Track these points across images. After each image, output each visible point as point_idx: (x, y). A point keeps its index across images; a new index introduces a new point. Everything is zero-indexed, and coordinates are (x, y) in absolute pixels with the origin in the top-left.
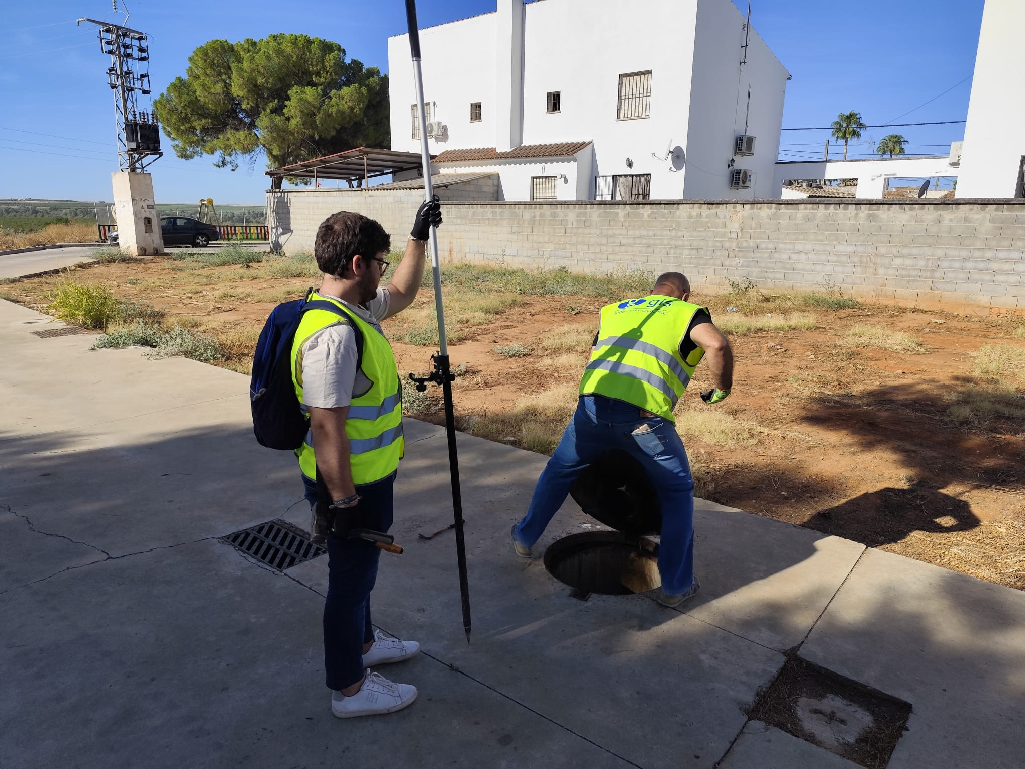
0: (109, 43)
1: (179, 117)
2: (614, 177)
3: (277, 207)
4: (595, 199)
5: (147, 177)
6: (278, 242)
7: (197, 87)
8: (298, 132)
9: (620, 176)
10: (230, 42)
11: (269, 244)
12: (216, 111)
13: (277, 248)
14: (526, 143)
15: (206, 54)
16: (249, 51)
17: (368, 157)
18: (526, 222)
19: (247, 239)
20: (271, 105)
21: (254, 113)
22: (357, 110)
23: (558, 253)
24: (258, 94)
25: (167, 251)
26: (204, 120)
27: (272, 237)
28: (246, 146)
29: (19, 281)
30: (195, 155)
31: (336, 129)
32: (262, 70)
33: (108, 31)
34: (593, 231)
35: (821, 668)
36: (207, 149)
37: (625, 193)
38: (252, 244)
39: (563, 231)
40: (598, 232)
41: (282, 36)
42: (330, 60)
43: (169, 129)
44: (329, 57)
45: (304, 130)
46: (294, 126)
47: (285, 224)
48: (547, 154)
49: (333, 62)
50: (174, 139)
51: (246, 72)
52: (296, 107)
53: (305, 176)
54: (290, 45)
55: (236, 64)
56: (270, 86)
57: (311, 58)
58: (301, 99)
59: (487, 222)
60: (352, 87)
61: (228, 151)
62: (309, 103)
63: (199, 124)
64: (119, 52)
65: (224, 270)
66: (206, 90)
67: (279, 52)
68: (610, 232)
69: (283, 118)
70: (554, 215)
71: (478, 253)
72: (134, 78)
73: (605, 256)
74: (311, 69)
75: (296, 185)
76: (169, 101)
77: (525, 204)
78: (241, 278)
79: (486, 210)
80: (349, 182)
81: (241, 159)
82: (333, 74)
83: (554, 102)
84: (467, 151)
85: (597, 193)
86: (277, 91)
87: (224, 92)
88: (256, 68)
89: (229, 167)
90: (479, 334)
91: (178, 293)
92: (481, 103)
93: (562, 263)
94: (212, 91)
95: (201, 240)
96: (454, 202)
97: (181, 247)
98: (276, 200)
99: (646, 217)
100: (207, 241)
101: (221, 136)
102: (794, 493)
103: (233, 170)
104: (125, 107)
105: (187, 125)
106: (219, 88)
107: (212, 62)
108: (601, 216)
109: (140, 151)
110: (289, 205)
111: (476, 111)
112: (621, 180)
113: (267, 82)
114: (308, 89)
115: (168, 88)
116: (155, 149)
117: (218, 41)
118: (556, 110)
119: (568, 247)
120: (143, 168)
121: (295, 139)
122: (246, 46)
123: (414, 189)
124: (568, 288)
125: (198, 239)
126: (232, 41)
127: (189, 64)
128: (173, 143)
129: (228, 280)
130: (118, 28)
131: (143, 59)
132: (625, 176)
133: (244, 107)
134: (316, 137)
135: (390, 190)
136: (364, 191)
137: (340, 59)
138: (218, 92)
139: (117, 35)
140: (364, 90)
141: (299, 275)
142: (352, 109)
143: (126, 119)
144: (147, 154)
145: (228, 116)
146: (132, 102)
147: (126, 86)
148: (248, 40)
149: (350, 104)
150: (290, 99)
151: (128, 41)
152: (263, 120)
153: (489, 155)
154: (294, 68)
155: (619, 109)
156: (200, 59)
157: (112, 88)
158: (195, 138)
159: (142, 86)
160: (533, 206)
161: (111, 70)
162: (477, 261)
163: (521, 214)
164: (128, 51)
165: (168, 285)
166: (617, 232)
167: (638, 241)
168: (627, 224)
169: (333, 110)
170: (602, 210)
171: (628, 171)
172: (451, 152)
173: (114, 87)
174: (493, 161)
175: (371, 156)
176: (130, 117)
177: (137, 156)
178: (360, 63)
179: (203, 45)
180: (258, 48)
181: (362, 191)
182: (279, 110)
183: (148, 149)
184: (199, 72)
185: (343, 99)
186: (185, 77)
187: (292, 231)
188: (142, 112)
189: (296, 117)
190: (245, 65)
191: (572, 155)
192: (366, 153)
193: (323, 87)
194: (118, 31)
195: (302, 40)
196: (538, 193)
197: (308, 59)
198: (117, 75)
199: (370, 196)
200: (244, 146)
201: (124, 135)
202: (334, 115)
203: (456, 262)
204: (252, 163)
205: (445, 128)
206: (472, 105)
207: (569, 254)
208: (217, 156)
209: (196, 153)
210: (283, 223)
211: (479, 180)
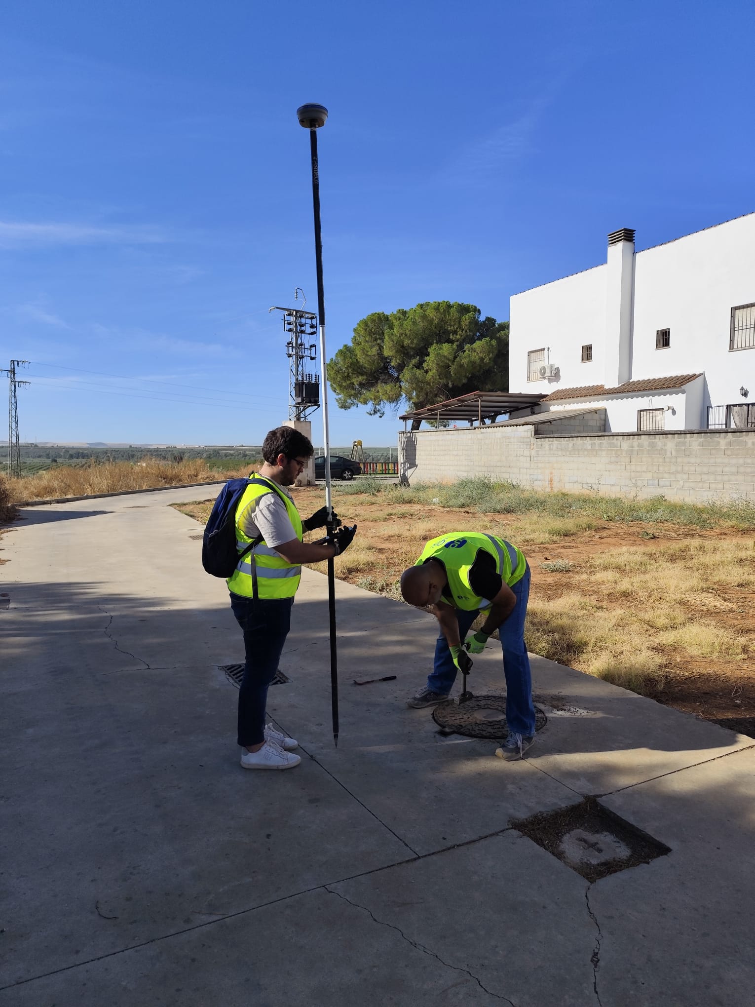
0: (289, 324)
1: (342, 376)
2: (728, 407)
3: (406, 446)
4: (707, 427)
5: (308, 424)
6: (405, 475)
7: (359, 353)
8: (434, 382)
9: (735, 405)
10: (386, 313)
11: (398, 477)
12: (371, 369)
13: (405, 481)
14: (635, 378)
15: (367, 325)
16: (400, 319)
17: (482, 399)
18: (624, 453)
19: (385, 473)
20: (413, 361)
21: (400, 368)
22: (487, 360)
23: (656, 482)
24: (404, 353)
25: (317, 483)
26: (360, 377)
27: (401, 471)
28: (391, 396)
30: (352, 405)
31: (467, 377)
32: (408, 333)
33: (289, 315)
34: (693, 460)
36: (361, 400)
37: (740, 421)
38: (382, 477)
39: (661, 460)
40: (699, 460)
41: (428, 304)
42: (466, 320)
43: (335, 386)
44: (465, 317)
45: (439, 380)
46: (430, 377)
47: (412, 461)
49: (468, 321)
50: (338, 394)
51: (396, 336)
52: (433, 361)
53: (443, 418)
54: (433, 310)
55: (388, 330)
56: (414, 346)
57: (450, 320)
58: (438, 354)
59: (586, 453)
60: (483, 340)
61: (377, 401)
62: (445, 357)
63: (356, 380)
64: (297, 329)
65: (352, 498)
66: (364, 354)
67: (424, 317)
68: (712, 461)
69: (423, 371)
70: (652, 445)
71: (577, 482)
72: (305, 348)
73: (706, 485)
74: (449, 328)
75: (436, 427)
76: (336, 364)
78: (362, 504)
79: (585, 442)
80: (471, 421)
81: (387, 407)
82: (468, 331)
83: (664, 339)
84: (577, 389)
85: (710, 423)
86: (420, 349)
87: (378, 354)
88: (404, 332)
89: (379, 414)
90: (534, 552)
92: (591, 345)
93: (658, 492)
94: (369, 353)
95: (347, 474)
96: (556, 435)
97: (322, 481)
98: (406, 440)
99: (750, 445)
100: (351, 475)
101: (373, 389)
102: (749, 703)
103: (381, 417)
104: (297, 370)
105: (348, 382)
106: (374, 351)
107: (371, 331)
108: (701, 445)
109: (304, 404)
110: (415, 443)
111: (587, 352)
112: (736, 409)
113: (412, 343)
114: (446, 346)
115: (337, 354)
116: (316, 403)
117: (376, 313)
118: (666, 346)
119: (666, 476)
120: (305, 417)
121: (431, 387)
122: (399, 315)
123: (520, 425)
124: (659, 515)
125: (345, 473)
126: (388, 313)
127: (353, 334)
128: (337, 397)
129: (351, 504)
130: (297, 312)
131: (313, 333)
132: (741, 405)
133: (392, 364)
134: (450, 385)
135: (499, 427)
136: (477, 429)
137: (475, 318)
138: (374, 354)
139: (296, 317)
140: (494, 342)
142: (482, 359)
143: (297, 380)
144: (309, 406)
145: (381, 373)
146: (302, 367)
147: (299, 355)
148: (400, 310)
149: (481, 355)
150: (428, 355)
151: (303, 320)
152: (406, 374)
153: (598, 392)
154: (435, 330)
155: (732, 340)
156: (361, 329)
157: (289, 357)
158: (353, 392)
159: (310, 353)
161: (289, 343)
162: (574, 489)
163: (619, 444)
164: (303, 328)
165: (304, 508)
166: (719, 460)
167: (742, 469)
168: (729, 452)
169: (465, 361)
170: (703, 439)
171: (744, 400)
172: (561, 391)
173: (290, 356)
174: (600, 397)
175: (484, 398)
176: (300, 378)
177: (302, 408)
178: (493, 319)
179: (365, 318)
180: (407, 315)
181: (475, 429)
182: (419, 366)
183: (310, 402)
184: (360, 339)
185: (475, 351)
186: (350, 344)
187: (417, 466)
188: (308, 374)
189: (433, 370)
190: (396, 331)
191: (680, 387)
192: (480, 396)
193: (458, 343)
194: (296, 314)
195: (444, 305)
196: (645, 424)
197: (448, 320)
198: (293, 347)
199: (482, 433)
200: (389, 396)
201: (293, 394)
202: (466, 366)
203: (556, 490)
204: (395, 411)
205: (558, 370)
206: (583, 347)
207: (668, 483)
208: (370, 406)
209: (353, 404)
210: (410, 458)
211: (585, 416)
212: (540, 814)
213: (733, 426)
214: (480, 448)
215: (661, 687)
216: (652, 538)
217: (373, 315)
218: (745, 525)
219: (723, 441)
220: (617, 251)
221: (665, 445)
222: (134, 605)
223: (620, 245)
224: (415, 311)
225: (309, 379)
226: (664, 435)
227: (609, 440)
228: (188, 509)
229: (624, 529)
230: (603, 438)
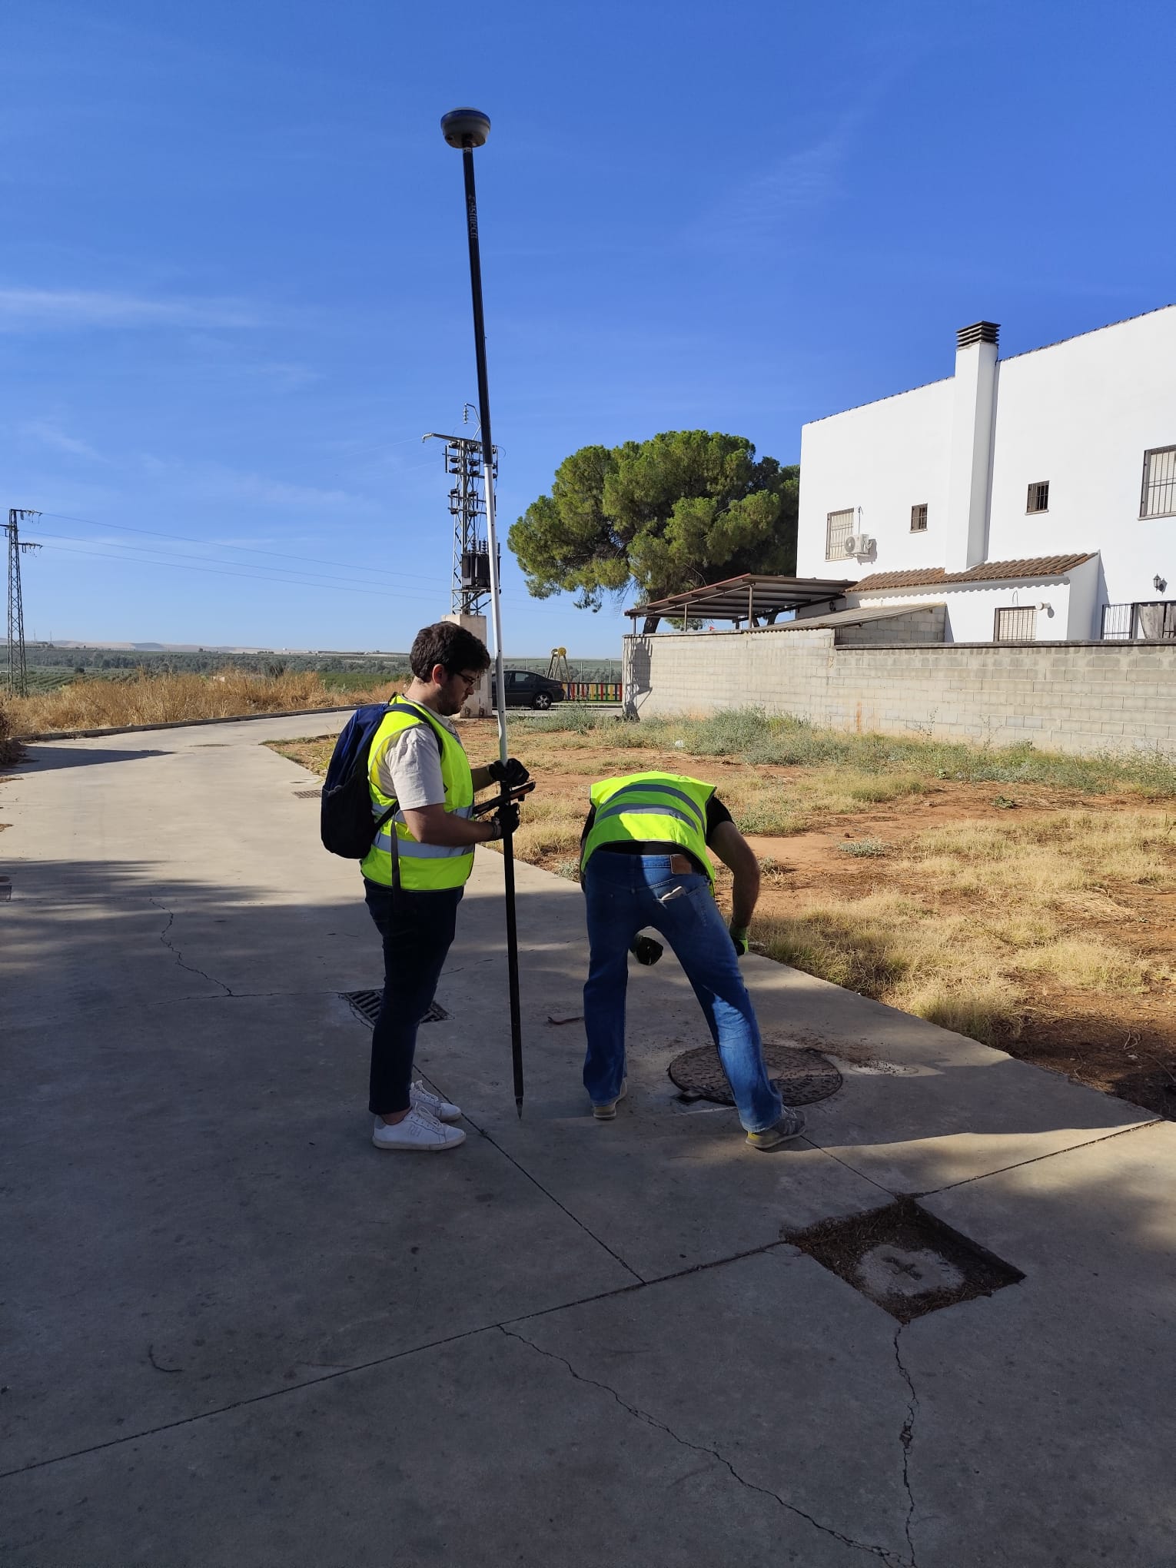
0: (454, 461)
1: (536, 546)
2: (1135, 606)
3: (635, 658)
4: (1102, 637)
5: (481, 619)
6: (633, 703)
7: (562, 506)
8: (680, 558)
9: (1145, 604)
10: (607, 448)
11: (621, 706)
12: (582, 536)
13: (632, 712)
14: (993, 558)
15: (576, 465)
16: (628, 456)
17: (755, 587)
18: (972, 674)
19: (602, 700)
20: (649, 525)
21: (628, 535)
22: (763, 525)
23: (1020, 721)
24: (634, 512)
26: (565, 548)
27: (626, 697)
28: (612, 579)
30: (552, 593)
31: (732, 552)
32: (641, 480)
33: (454, 446)
34: (1077, 688)
36: (566, 584)
37: (1152, 630)
38: (596, 706)
39: (1029, 687)
40: (1086, 688)
41: (672, 435)
42: (732, 461)
43: (524, 560)
44: (731, 457)
45: (688, 556)
46: (675, 550)
47: (643, 682)
48: (1020, 574)
49: (735, 463)
50: (530, 574)
51: (621, 483)
52: (680, 525)
53: (693, 614)
54: (681, 445)
55: (610, 475)
56: (649, 500)
57: (707, 461)
58: (688, 514)
59: (913, 674)
60: (758, 494)
61: (591, 585)
62: (698, 519)
63: (558, 553)
64: (466, 470)
65: (549, 737)
66: (571, 511)
67: (666, 455)
68: (1107, 689)
69: (663, 540)
70: (1016, 664)
71: (898, 719)
72: (478, 500)
73: (1097, 727)
74: (706, 474)
75: (682, 629)
76: (527, 526)
77: (987, 646)
78: (564, 747)
79: (913, 656)
80: (737, 621)
81: (606, 596)
82: (735, 479)
83: (1039, 498)
84: (902, 574)
85: (1105, 631)
86: (659, 506)
87: (593, 512)
88: (634, 478)
89: (592, 607)
91: (478, 760)
92: (927, 505)
93: (1023, 736)
94: (579, 510)
95: (542, 700)
96: (867, 646)
98: (635, 648)
99: (1166, 665)
100: (549, 702)
101: (584, 567)
102: (1149, 1057)
103: (595, 611)
104: (466, 535)
105: (546, 555)
106: (588, 506)
107: (583, 475)
108: (1091, 664)
109: (476, 588)
110: (650, 654)
111: (920, 517)
112: (1146, 609)
113: (646, 495)
114: (699, 502)
115: (528, 510)
117: (591, 447)
118: (1041, 508)
119: (1036, 711)
120: (478, 609)
121: (676, 567)
122: (627, 451)
123: (812, 629)
124: (1024, 771)
125: (539, 699)
126: (609, 447)
127: (554, 480)
128: (528, 578)
129: (548, 748)
130: (467, 442)
132: (1154, 604)
133: (616, 528)
134: (705, 564)
135: (780, 630)
136: (745, 634)
137: (746, 458)
138: (587, 511)
139: (466, 451)
140: (775, 497)
141: (639, 746)
142: (756, 524)
143: (465, 550)
144: (483, 592)
145: (598, 542)
146: (474, 529)
147: (468, 511)
148: (628, 443)
149: (754, 517)
150: (672, 515)
151: (476, 456)
152: (637, 545)
153: (934, 579)
154: (684, 475)
155: (1144, 502)
156: (568, 472)
158: (553, 571)
160: (984, 649)
161: (453, 492)
162: (893, 729)
163: (965, 660)
164: (475, 468)
166: (1118, 689)
167: (1152, 704)
168: (1133, 677)
169: (729, 527)
170: (1094, 656)
171: (1159, 596)
172: (879, 576)
173: (454, 512)
174: (938, 586)
175: (758, 585)
176: (470, 547)
177: (473, 595)
178: (775, 461)
179: (574, 455)
180: (641, 452)
181: (742, 633)
182: (657, 532)
183: (481, 586)
184: (566, 488)
185: (745, 511)
186: (550, 495)
187: (651, 690)
188: (482, 540)
189: (679, 539)
190: (622, 476)
191: (1061, 573)
192: (752, 582)
193: (719, 497)
194: (466, 446)
195: (698, 437)
196: (1005, 633)
197: (703, 461)
198: (460, 498)
199: (753, 640)
200: (610, 579)
201: (459, 572)
202: (730, 533)
203: (865, 731)
204: (619, 602)
205: (873, 543)
206: (913, 509)
207: (1038, 723)
208: (579, 594)
209: (553, 590)
210: (640, 679)
211: (914, 615)
212: (828, 1221)
213: (1141, 636)
214: (750, 662)
215: (1017, 1033)
216: (1011, 807)
217: (586, 449)
218: (1153, 790)
219: (1124, 659)
220: (970, 358)
221: (1036, 664)
222: (208, 897)
223: (976, 347)
224: (652, 445)
225: (485, 549)
226: (1035, 649)
227: (949, 653)
228: (292, 749)
229: (967, 792)
230: (940, 650)
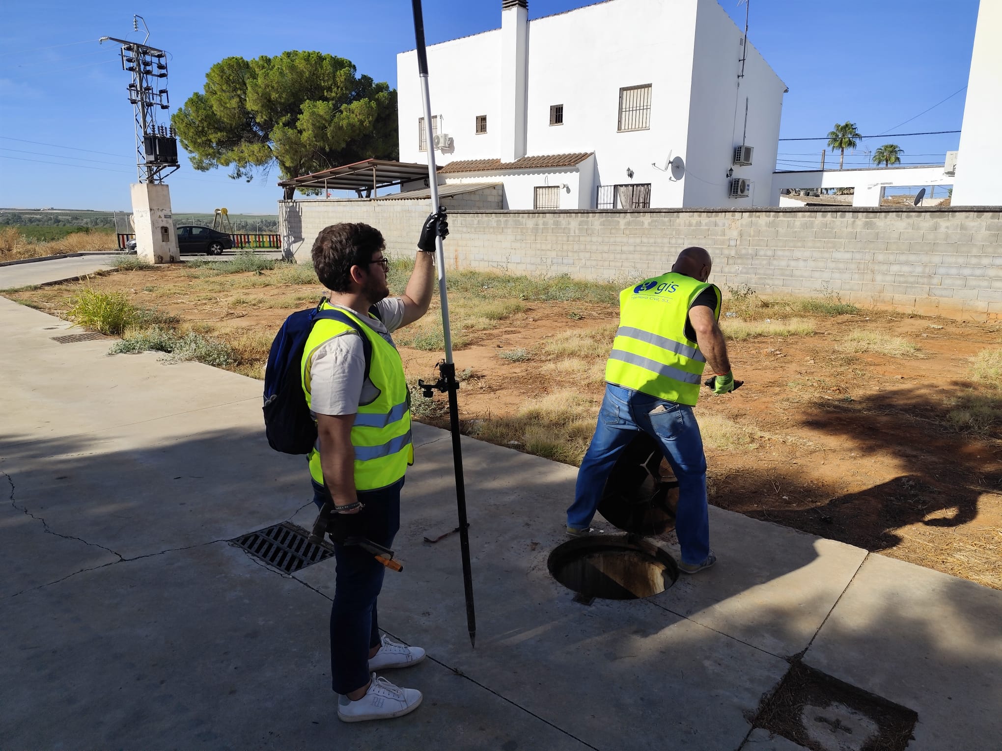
0: (130, 60)
1: (195, 131)
2: (616, 186)
3: (289, 217)
4: (597, 207)
5: (165, 188)
6: (290, 250)
7: (213, 102)
8: (310, 145)
9: (621, 186)
10: (246, 59)
11: (281, 251)
12: (231, 125)
13: (289, 256)
14: (529, 154)
15: (223, 71)
16: (263, 67)
17: (376, 168)
18: (529, 231)
19: (260, 247)
20: (284, 119)
21: (268, 126)
22: (366, 123)
23: (560, 260)
24: (271, 109)
25: (182, 258)
26: (219, 134)
27: (284, 245)
28: (259, 158)
29: (40, 288)
31: (346, 142)
32: (275, 86)
33: (129, 49)
34: (594, 239)
35: (826, 675)
36: (223, 161)
37: (626, 202)
38: (264, 252)
39: (565, 239)
40: (600, 239)
41: (296, 53)
42: (341, 75)
43: (186, 142)
44: (340, 72)
45: (315, 143)
46: (306, 138)
47: (296, 234)
48: (550, 165)
49: (344, 77)
50: (191, 152)
51: (260, 87)
52: (308, 120)
53: (316, 187)
54: (303, 61)
55: (251, 80)
56: (283, 101)
57: (323, 74)
58: (313, 113)
59: (491, 230)
60: (362, 101)
61: (243, 163)
62: (321, 116)
63: (214, 137)
64: (140, 69)
65: (237, 277)
66: (222, 105)
67: (293, 68)
68: (612, 240)
69: (296, 131)
70: (557, 223)
71: (483, 260)
72: (153, 94)
73: (607, 263)
74: (323, 84)
75: (308, 195)
76: (186, 115)
77: (528, 213)
78: (254, 285)
79: (491, 219)
80: (359, 192)
81: (256, 171)
82: (344, 89)
83: (557, 115)
84: (472, 162)
85: (599, 203)
86: (290, 105)
87: (239, 107)
88: (270, 84)
89: (244, 179)
90: (483, 340)
91: (193, 300)
92: (486, 116)
93: (564, 270)
94: (228, 105)
95: (215, 248)
96: (460, 211)
97: (196, 255)
98: (288, 210)
99: (646, 225)
100: (221, 249)
101: (235, 149)
102: (795, 497)
103: (248, 181)
104: (145, 121)
105: (204, 139)
106: (234, 103)
107: (228, 78)
108: (602, 224)
109: (158, 163)
110: (300, 214)
111: (482, 123)
112: (622, 189)
113: (280, 97)
114: (319, 103)
115: (186, 103)
116: (173, 162)
117: (234, 58)
118: (559, 122)
119: (570, 254)
120: (161, 179)
121: (306, 151)
122: (261, 63)
123: (421, 199)
124: (571, 294)
125: (213, 247)
126: (248, 58)
127: (205, 80)
129: (241, 286)
130: (138, 46)
131: (162, 76)
132: (626, 185)
133: (258, 120)
134: (327, 149)
135: (398, 199)
136: (373, 201)
137: (351, 74)
138: (234, 106)
139: (138, 52)
140: (373, 104)
141: (309, 282)
142: (361, 122)
143: (145, 133)
144: (165, 167)
145: (243, 130)
146: (152, 116)
147: (146, 102)
148: (262, 57)
149: (361, 117)
150: (302, 113)
151: (148, 58)
152: (277, 133)
153: (493, 166)
154: (306, 84)
155: (620, 122)
156: (216, 76)
157: (132, 103)
158: (211, 151)
159: (161, 101)
160: (537, 214)
161: (131, 86)
162: (482, 268)
163: (524, 222)
164: (148, 68)
165: (184, 292)
166: (618, 240)
167: (638, 248)
168: (627, 232)
169: (344, 123)
170: (604, 219)
171: (629, 181)
172: (457, 163)
173: (134, 102)
174: (497, 171)
175: (379, 167)
176: (149, 131)
177: (155, 168)
178: (370, 78)
179: (220, 62)
180: (272, 64)
181: (370, 200)
182: (291, 124)
183: (166, 161)
184: (216, 88)
185: (353, 113)
186: (202, 92)
187: (303, 240)
188: (160, 126)
189: (308, 130)
190: (260, 81)
191: (574, 165)
192: (374, 164)
193: (334, 102)
194: (138, 49)
195: (315, 56)
196: (543, 203)
197: (320, 74)
198: (137, 91)
199: (378, 206)
200: (257, 159)
201: (143, 149)
202: (344, 128)
203: (461, 269)
204: (265, 175)
205: (451, 140)
206: (477, 118)
207: (571, 261)
208: (232, 168)
209: (211, 165)
210: (294, 232)
211: (484, 191)
212: (764, 697)
213: (619, 207)
214: (377, 221)
216: (580, 319)
217: (230, 59)
219: (622, 221)
220: (511, 16)
221: (569, 224)
223: (515, 9)
224: (281, 59)
225: (163, 133)
226: (568, 214)
227: (514, 217)
229: (545, 309)
230: (508, 215)
